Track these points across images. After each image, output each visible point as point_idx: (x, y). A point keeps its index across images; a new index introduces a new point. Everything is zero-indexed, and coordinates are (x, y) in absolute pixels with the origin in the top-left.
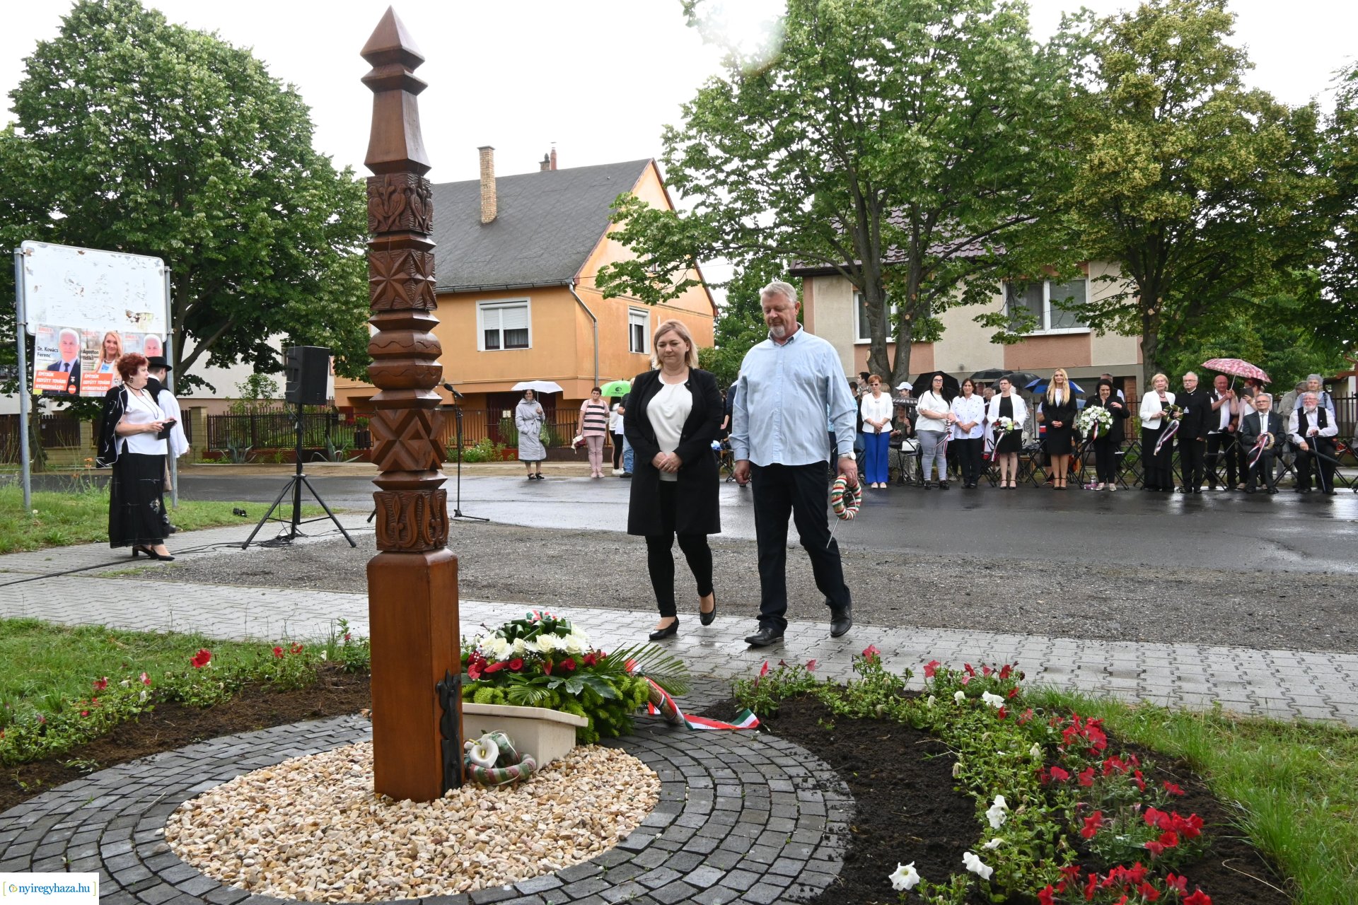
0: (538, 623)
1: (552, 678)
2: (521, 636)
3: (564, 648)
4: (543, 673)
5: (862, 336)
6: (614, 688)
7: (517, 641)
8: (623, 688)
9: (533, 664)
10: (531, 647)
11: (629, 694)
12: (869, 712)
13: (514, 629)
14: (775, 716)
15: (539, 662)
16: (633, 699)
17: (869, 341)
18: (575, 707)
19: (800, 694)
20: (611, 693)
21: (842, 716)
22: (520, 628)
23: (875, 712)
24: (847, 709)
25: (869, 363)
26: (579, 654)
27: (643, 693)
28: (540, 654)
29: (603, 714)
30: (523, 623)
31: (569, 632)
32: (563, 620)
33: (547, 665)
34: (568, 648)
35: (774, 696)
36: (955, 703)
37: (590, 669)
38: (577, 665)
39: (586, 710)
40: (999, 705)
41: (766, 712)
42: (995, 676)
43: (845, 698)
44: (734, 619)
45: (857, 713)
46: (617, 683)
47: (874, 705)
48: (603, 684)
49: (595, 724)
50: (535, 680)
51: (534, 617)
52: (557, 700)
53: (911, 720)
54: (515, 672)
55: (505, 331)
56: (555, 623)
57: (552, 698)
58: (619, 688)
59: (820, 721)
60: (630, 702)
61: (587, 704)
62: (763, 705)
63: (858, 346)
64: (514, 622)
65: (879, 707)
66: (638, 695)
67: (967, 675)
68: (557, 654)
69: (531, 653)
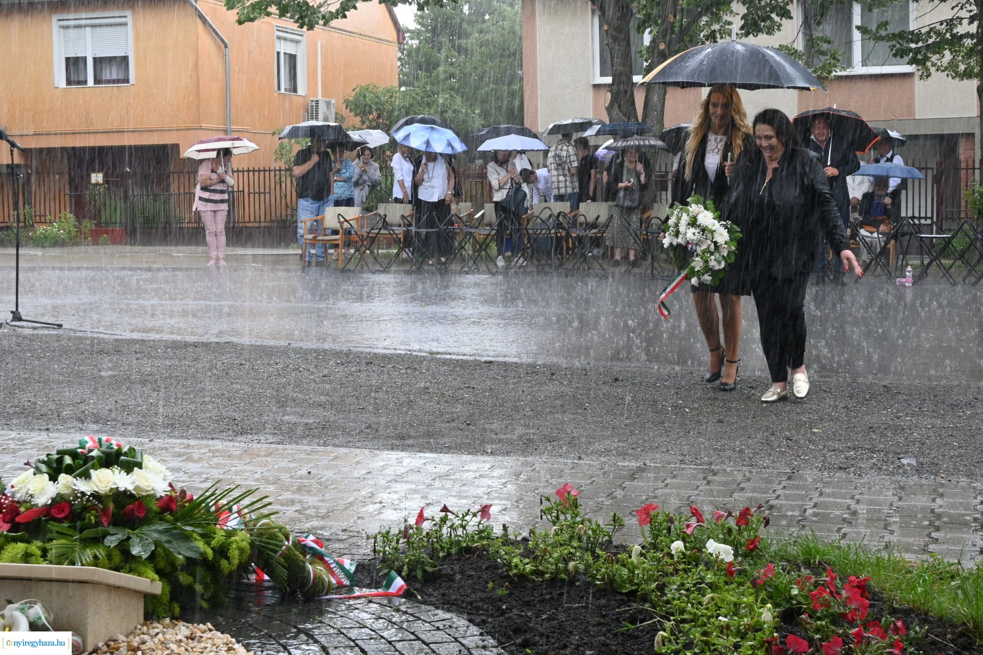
0: (94, 453)
1: (111, 530)
2: (69, 470)
3: (131, 488)
4: (98, 524)
5: (603, 74)
6: (200, 544)
7: (63, 478)
8: (214, 543)
9: (85, 509)
10: (83, 486)
11: (222, 551)
12: (558, 571)
13: (60, 461)
14: (431, 579)
15: (94, 507)
16: (228, 559)
17: (608, 80)
18: (143, 569)
19: (468, 550)
20: (197, 550)
21: (522, 577)
22: (68, 460)
23: (566, 570)
24: (528, 568)
25: (609, 109)
26: (151, 497)
27: (241, 550)
28: (96, 496)
29: (184, 579)
30: (74, 454)
31: (140, 465)
32: (132, 450)
33: (105, 511)
34: (137, 488)
35: (433, 554)
36: (671, 556)
37: (168, 516)
38: (148, 510)
39: (158, 572)
40: (729, 558)
41: (419, 574)
42: (732, 523)
43: (528, 553)
44: (394, 455)
45: (542, 574)
46: (207, 537)
47: (566, 561)
48: (187, 537)
49: (171, 593)
50: (87, 533)
51: (90, 444)
52: (117, 558)
53: (612, 581)
54: (60, 521)
55: (95, 60)
56: (119, 453)
57: (109, 557)
58: (208, 543)
59: (490, 585)
60: (224, 563)
61: (162, 565)
62: (414, 565)
63: (597, 87)
64: (62, 453)
65: (571, 564)
66: (234, 553)
67: (693, 521)
68: (121, 497)
69: (83, 494)
